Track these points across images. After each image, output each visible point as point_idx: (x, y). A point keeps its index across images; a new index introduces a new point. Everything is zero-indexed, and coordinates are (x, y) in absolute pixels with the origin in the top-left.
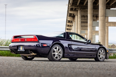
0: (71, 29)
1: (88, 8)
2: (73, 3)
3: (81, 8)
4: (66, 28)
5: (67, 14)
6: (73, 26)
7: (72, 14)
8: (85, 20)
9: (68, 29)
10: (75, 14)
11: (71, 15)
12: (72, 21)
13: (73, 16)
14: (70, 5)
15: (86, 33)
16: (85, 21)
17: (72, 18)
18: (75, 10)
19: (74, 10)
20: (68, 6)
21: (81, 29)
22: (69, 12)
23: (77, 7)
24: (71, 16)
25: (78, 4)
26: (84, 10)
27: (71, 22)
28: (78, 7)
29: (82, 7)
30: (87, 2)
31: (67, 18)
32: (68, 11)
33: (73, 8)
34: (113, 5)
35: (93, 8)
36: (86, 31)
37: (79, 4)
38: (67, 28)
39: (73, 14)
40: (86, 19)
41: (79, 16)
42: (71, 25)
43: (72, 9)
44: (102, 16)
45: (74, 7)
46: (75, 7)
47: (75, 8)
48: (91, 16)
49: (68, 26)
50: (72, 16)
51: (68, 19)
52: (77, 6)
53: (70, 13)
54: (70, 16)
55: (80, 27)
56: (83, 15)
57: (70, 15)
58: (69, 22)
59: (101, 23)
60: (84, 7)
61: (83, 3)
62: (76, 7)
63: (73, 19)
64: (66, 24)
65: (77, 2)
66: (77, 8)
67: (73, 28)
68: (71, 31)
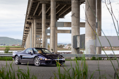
0: (28, 33)
2: (30, 14)
3: (36, 18)
5: (25, 22)
6: (29, 31)
9: (25, 33)
10: (31, 22)
12: (29, 27)
13: (30, 24)
14: (27, 15)
16: (40, 27)
18: (32, 19)
25: (34, 15)
26: (39, 19)
30: (41, 13)
31: (25, 25)
32: (26, 19)
34: (61, 16)
37: (35, 14)
38: (25, 32)
39: (30, 22)
41: (35, 23)
43: (29, 19)
44: (53, 27)
49: (26, 31)
51: (26, 26)
52: (33, 16)
53: (27, 21)
55: (36, 32)
56: (37, 23)
57: (28, 23)
58: (26, 28)
60: (38, 17)
61: (38, 14)
62: (32, 17)
63: (30, 26)
64: (24, 29)
65: (33, 13)
67: (30, 33)
68: (28, 35)
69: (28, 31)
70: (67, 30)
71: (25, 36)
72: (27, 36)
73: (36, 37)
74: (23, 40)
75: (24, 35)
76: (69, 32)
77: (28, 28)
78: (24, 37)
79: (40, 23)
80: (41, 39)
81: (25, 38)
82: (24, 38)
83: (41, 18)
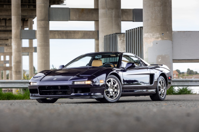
1: (11, 5)
8: (1, 26)
15: (5, 51)
35: (21, 5)
36: (5, 48)
44: (42, 20)
48: (17, 21)
59: (40, 33)
79: (5, 17)
80: (5, 58)
83: (6, 5)
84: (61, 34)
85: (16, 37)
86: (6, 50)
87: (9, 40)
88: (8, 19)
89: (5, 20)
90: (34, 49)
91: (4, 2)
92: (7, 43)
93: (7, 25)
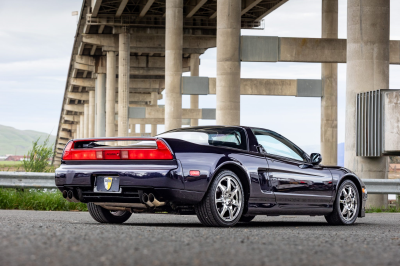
0: (86, 102)
1: (164, 28)
2: (101, 8)
3: (131, 27)
4: (65, 99)
5: (75, 48)
6: (93, 89)
7: (94, 48)
8: (138, 68)
9: (72, 102)
10: (104, 49)
11: (90, 50)
12: (89, 73)
13: (98, 56)
14: (89, 15)
15: (147, 116)
16: (141, 72)
17: (91, 62)
18: (107, 32)
19: (100, 31)
20: (83, 17)
21: (131, 103)
22: (85, 40)
23: (115, 21)
24: (89, 55)
25: (120, 11)
26: (141, 34)
27: (85, 75)
28: (119, 22)
29: (134, 22)
31: (73, 60)
32: (78, 35)
33: (98, 27)
35: (184, 29)
36: (148, 110)
37: (125, 10)
38: (71, 96)
39: (99, 49)
40: (144, 65)
41: (122, 53)
42: (84, 88)
43: (93, 31)
44: (227, 60)
45: (104, 23)
46: (108, 21)
47: (106, 27)
48: (175, 58)
49: (75, 89)
50: (92, 53)
51: (77, 66)
52: (117, 20)
53: (86, 44)
54: (86, 53)
55: (127, 93)
56: (134, 51)
57: (87, 51)
58: (80, 74)
59: (223, 84)
60: (140, 22)
61: (138, 10)
62: (111, 24)
63: (97, 65)
64: (68, 82)
65: (117, 5)
66: (116, 27)
67: (95, 98)
68: (87, 109)
69: (84, 90)
70: (283, 82)
71: (69, 113)
72: (81, 113)
73: (129, 115)
74: (63, 134)
75: (68, 107)
76: (294, 88)
77: (89, 76)
78: (67, 118)
79: (146, 51)
81: (72, 123)
82: (66, 122)
83: (151, 28)
84: (256, 87)
85: (173, 90)
86: (150, 114)
87: (153, 95)
88: (152, 54)
89: (147, 56)
90: (201, 113)
91: (148, 23)
92: (148, 100)
93: (150, 65)
